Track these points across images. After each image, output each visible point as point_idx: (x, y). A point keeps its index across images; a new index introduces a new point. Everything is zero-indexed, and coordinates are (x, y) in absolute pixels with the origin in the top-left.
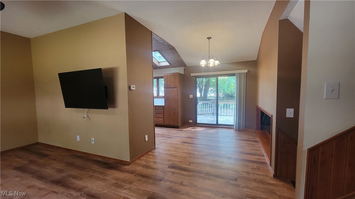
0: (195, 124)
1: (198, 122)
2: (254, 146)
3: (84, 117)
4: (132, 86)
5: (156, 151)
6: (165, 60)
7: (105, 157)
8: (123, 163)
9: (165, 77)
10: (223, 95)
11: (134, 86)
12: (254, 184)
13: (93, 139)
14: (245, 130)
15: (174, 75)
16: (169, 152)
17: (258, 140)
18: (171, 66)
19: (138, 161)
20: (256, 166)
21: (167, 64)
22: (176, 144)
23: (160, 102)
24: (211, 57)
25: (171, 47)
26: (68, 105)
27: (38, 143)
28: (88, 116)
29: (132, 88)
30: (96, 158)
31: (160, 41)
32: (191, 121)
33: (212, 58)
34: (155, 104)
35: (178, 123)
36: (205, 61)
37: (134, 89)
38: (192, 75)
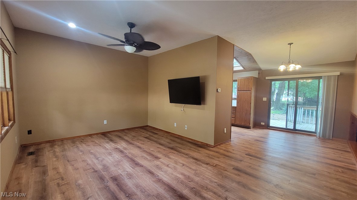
0: (267, 127)
1: (271, 125)
2: (343, 155)
3: (182, 110)
4: (219, 89)
5: (232, 142)
6: (239, 65)
7: (195, 140)
8: (208, 145)
9: (239, 81)
10: (303, 100)
11: (220, 89)
12: (335, 181)
13: (187, 126)
14: (332, 140)
15: (248, 79)
16: (244, 145)
17: (350, 151)
18: (245, 70)
19: (218, 147)
20: (341, 170)
21: (241, 68)
22: (250, 141)
23: (234, 104)
24: (291, 61)
25: (248, 54)
26: (171, 101)
27: (147, 126)
28: (183, 110)
29: (218, 91)
30: (188, 140)
31: (239, 51)
32: (263, 124)
33: (293, 63)
34: (233, 106)
35: (250, 124)
36: (285, 66)
37: (220, 91)
38: (267, 78)
